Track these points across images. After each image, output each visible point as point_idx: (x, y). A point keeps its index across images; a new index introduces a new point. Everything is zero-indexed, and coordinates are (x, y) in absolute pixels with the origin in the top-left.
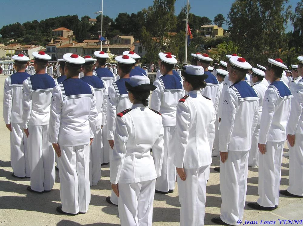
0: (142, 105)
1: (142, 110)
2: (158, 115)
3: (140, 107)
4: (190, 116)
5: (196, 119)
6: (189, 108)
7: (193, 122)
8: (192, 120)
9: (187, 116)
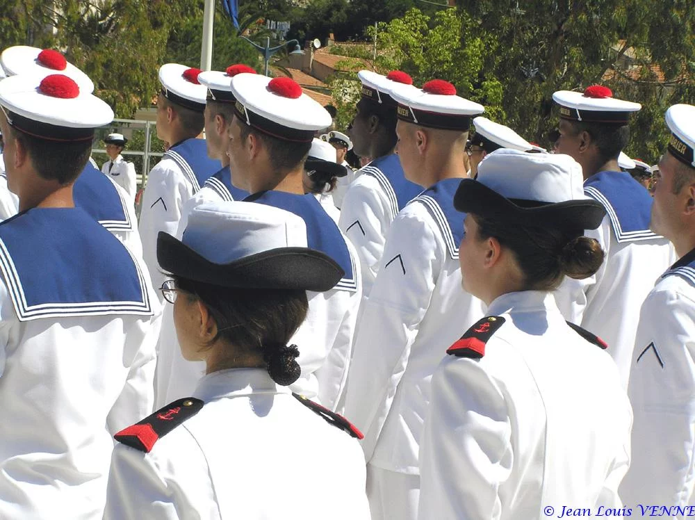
0: (261, 376)
1: (262, 407)
2: (344, 434)
3: (248, 390)
4: (514, 440)
5: (540, 457)
6: (506, 394)
7: (527, 472)
8: (524, 460)
9: (497, 438)
